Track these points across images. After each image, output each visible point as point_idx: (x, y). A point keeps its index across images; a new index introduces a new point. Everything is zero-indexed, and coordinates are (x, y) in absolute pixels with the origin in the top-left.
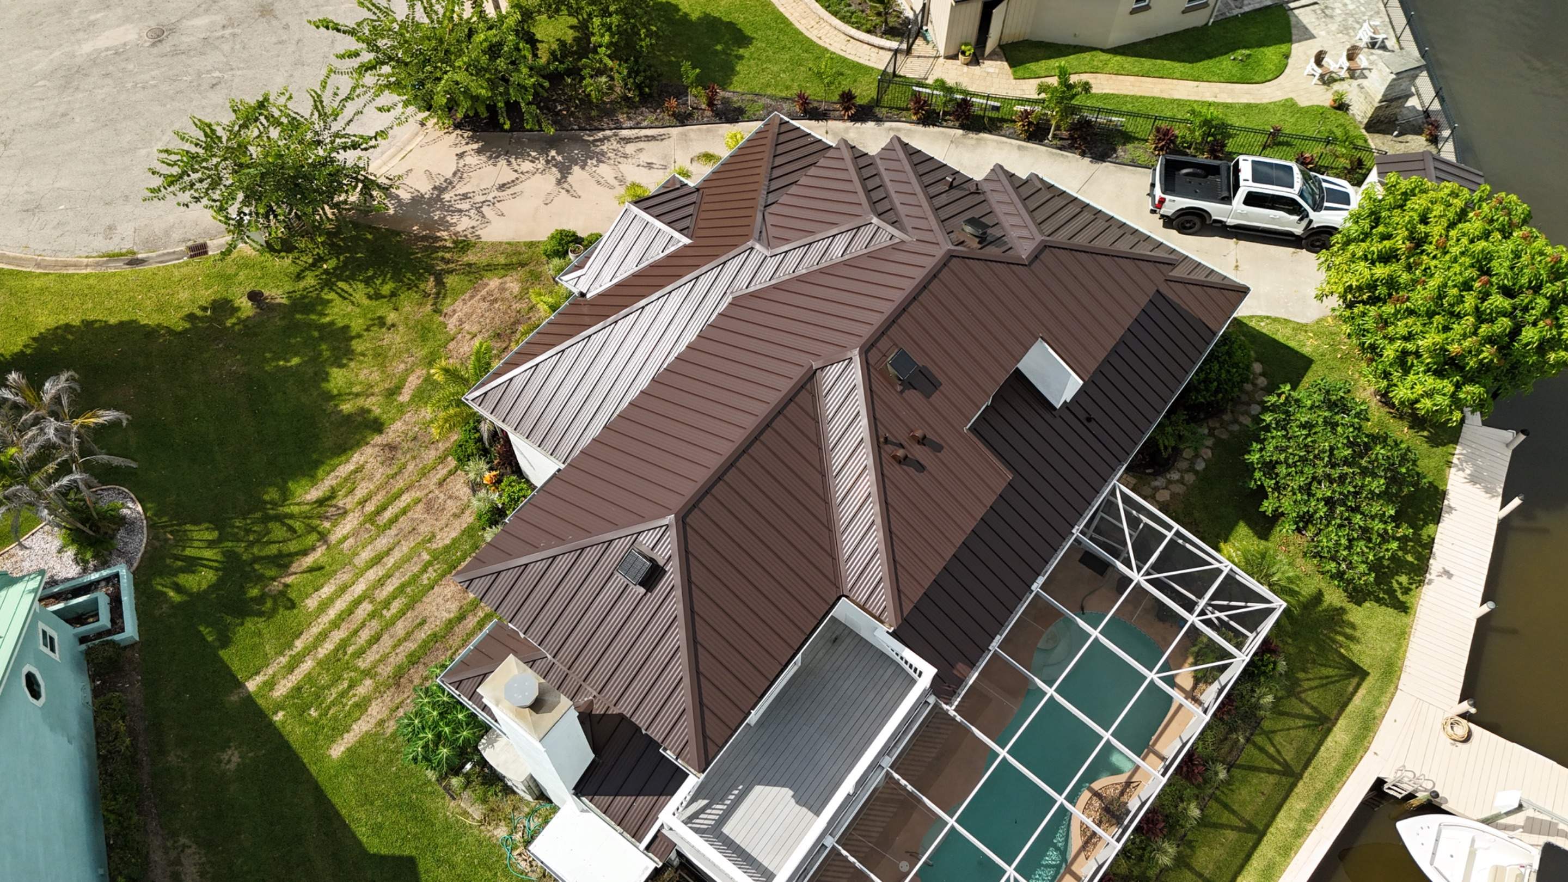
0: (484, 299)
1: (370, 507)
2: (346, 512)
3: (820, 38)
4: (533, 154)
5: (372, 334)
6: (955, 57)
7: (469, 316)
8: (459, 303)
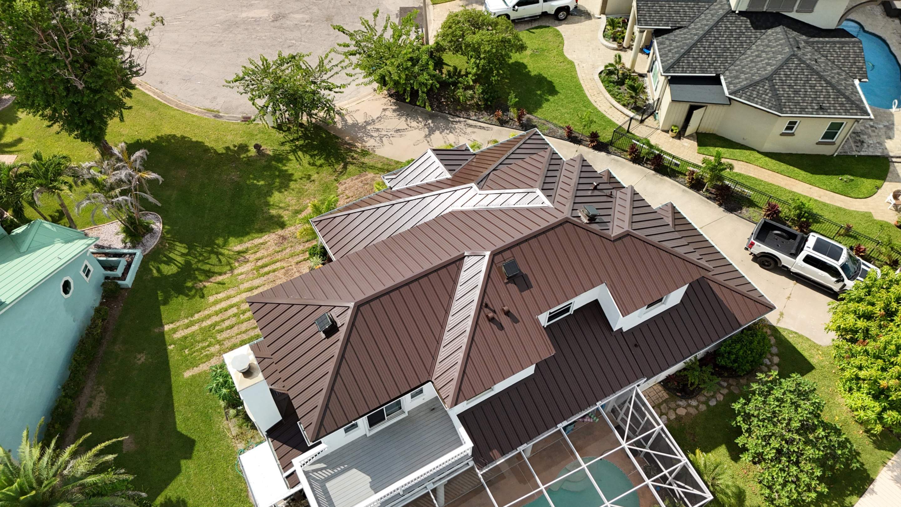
0: (362, 182)
1: (260, 263)
2: (248, 261)
3: (596, 102)
4: (420, 119)
5: (302, 181)
6: (667, 132)
7: (350, 187)
8: (349, 181)
